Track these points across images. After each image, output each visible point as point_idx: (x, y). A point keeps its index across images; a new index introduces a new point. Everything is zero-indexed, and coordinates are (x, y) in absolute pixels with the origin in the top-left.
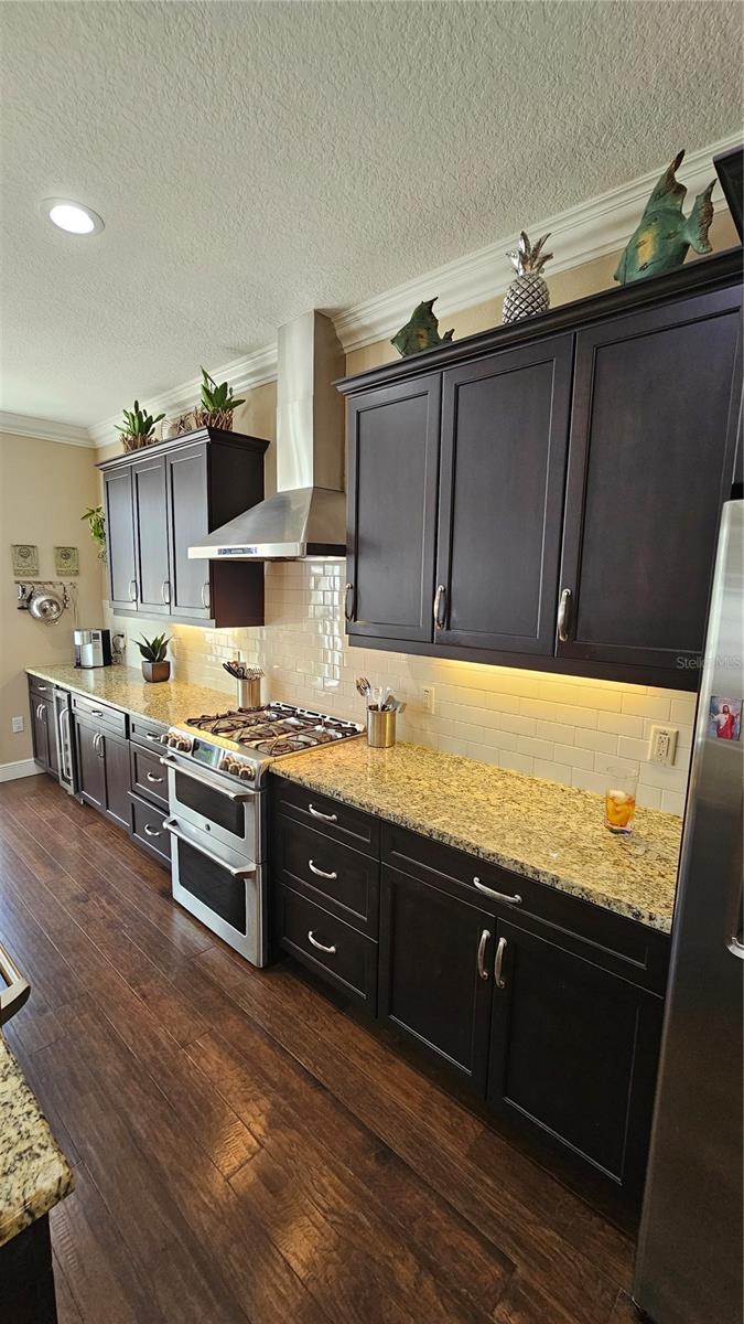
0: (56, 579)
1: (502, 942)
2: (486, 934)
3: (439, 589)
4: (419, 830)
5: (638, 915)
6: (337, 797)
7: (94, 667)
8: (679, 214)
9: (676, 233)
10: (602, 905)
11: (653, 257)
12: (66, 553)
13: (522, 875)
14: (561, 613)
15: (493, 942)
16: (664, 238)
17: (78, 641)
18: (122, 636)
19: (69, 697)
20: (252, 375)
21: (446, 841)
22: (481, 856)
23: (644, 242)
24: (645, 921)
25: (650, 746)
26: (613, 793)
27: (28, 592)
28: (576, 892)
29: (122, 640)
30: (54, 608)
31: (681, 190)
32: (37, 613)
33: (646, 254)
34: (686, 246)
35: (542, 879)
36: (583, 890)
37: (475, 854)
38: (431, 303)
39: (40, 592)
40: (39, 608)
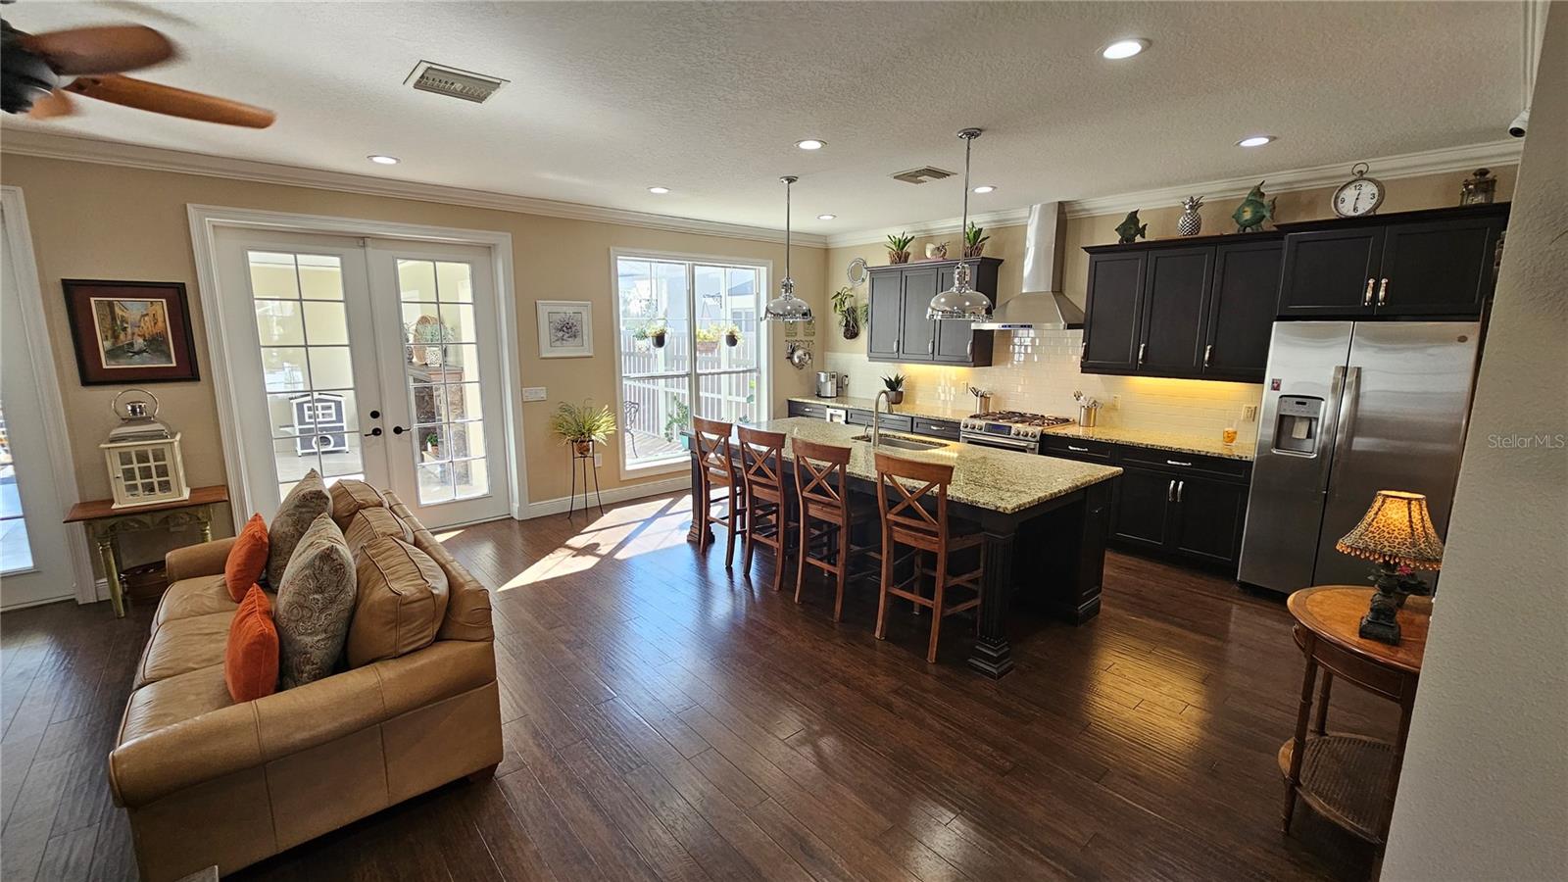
0: (804, 338)
1: (1181, 483)
2: (1173, 482)
3: (1143, 345)
4: (1141, 446)
5: (1242, 458)
6: (1091, 439)
7: (830, 397)
8: (1262, 205)
9: (1260, 212)
10: (1227, 457)
11: (1253, 219)
13: (1193, 454)
14: (1207, 356)
15: (1176, 485)
16: (1255, 213)
17: (823, 380)
18: (847, 376)
19: (847, 412)
20: (995, 221)
21: (1155, 447)
22: (1173, 450)
23: (1247, 211)
25: (1243, 413)
26: (1227, 429)
27: (792, 347)
28: (1214, 455)
29: (847, 378)
30: (807, 358)
31: (1263, 195)
32: (796, 360)
33: (1247, 215)
34: (1264, 216)
35: (1202, 453)
36: (1217, 454)
37: (1170, 450)
38: (1137, 212)
39: (799, 347)
40: (798, 357)
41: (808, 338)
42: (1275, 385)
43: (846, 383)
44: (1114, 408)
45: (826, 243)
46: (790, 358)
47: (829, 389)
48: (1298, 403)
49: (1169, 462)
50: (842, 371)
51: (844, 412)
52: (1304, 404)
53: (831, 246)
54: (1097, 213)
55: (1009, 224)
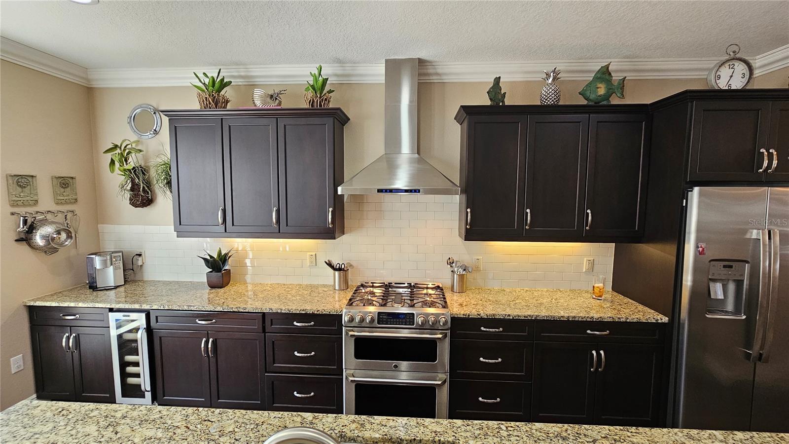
0: (54, 208)
1: (602, 353)
2: (594, 352)
3: (527, 210)
4: (562, 319)
5: (657, 320)
6: (509, 318)
7: (116, 287)
9: (612, 89)
10: (645, 321)
11: (605, 94)
12: (64, 183)
13: (613, 321)
16: (608, 89)
18: (140, 255)
19: (148, 315)
21: (577, 319)
22: (594, 320)
23: (600, 88)
24: (660, 321)
25: (585, 266)
27: (29, 222)
28: (635, 320)
29: (140, 259)
30: (64, 236)
31: (611, 74)
32: (40, 242)
33: (599, 90)
34: (615, 94)
36: (637, 318)
37: (592, 320)
38: (500, 78)
39: (44, 222)
40: (43, 237)
41: (64, 208)
42: (700, 249)
43: (140, 263)
44: (477, 269)
45: (88, 80)
46: (26, 238)
47: (111, 276)
48: (725, 266)
49: (589, 332)
50: (130, 247)
51: (143, 315)
52: (731, 267)
53: (95, 85)
54: (446, 79)
55: (354, 80)
